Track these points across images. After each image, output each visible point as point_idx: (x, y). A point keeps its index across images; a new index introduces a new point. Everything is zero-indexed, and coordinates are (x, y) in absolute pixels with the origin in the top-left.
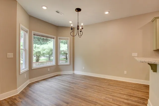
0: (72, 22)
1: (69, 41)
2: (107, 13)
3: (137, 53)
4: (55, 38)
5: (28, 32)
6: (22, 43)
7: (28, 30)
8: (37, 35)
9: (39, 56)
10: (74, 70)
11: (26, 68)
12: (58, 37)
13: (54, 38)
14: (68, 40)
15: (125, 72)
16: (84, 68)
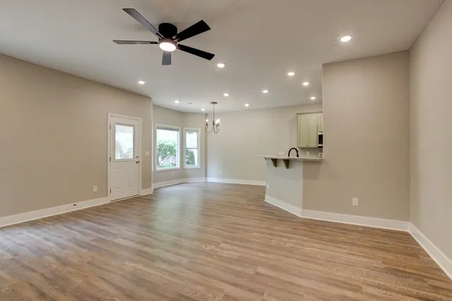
8: (160, 127)
12: (184, 129)
13: (178, 130)
16: (221, 172)
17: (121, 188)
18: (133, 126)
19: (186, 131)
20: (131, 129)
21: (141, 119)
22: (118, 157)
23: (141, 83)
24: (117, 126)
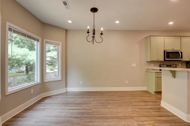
0: (72, 22)
1: (60, 47)
2: (117, 22)
3: (135, 64)
4: (40, 40)
8: (14, 30)
10: (66, 87)
12: (45, 40)
13: (38, 41)
14: (59, 45)
15: (127, 82)
16: (81, 82)
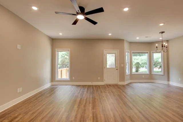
5: (130, 52)
6: (127, 59)
7: (129, 51)
8: (135, 53)
9: (138, 67)
11: (129, 73)
13: (147, 53)
16: (180, 79)
17: (109, 79)
18: (115, 53)
19: (153, 53)
20: (114, 55)
21: (118, 50)
22: (108, 67)
23: (110, 34)
24: (107, 54)
